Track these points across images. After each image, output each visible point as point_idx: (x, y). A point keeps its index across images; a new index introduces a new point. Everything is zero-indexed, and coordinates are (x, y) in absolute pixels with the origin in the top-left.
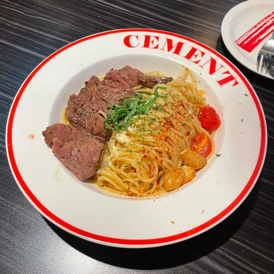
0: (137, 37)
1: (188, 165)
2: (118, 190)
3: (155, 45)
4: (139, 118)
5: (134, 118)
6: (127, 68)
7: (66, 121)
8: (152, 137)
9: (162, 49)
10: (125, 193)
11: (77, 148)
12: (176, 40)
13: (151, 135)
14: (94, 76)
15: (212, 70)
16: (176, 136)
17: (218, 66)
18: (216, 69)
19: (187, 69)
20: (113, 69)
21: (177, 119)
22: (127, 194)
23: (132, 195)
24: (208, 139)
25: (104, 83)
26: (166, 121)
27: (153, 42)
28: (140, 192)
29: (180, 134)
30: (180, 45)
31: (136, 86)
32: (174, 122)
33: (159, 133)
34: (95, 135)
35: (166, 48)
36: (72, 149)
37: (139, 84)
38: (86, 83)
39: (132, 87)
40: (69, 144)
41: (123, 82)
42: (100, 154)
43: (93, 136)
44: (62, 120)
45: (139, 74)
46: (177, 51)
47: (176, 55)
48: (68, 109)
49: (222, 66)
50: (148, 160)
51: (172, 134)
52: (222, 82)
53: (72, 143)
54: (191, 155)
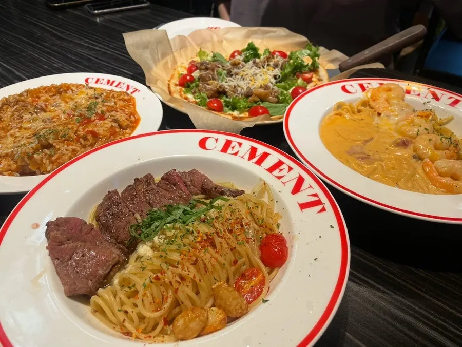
0: (217, 140)
1: (219, 307)
2: (111, 322)
3: (235, 151)
4: (174, 228)
5: (167, 226)
6: (193, 172)
7: (93, 220)
8: (179, 254)
9: (242, 156)
10: (118, 328)
11: (83, 252)
12: (261, 149)
13: (178, 250)
14: (150, 174)
15: (297, 189)
16: (213, 259)
17: (305, 185)
18: (302, 189)
19: (265, 184)
20: (175, 170)
21: (225, 238)
22: (120, 330)
23: (128, 334)
24: (264, 276)
25: (158, 185)
26: (208, 237)
27: (233, 148)
28: (137, 330)
29: (221, 259)
30: (265, 155)
31: (197, 194)
32: (218, 240)
33: (189, 250)
34: (119, 243)
35: (247, 156)
36: (74, 250)
37: (202, 193)
38: (136, 180)
39: (192, 193)
40: (75, 244)
41: (182, 186)
42: (111, 267)
43: (116, 244)
44: (88, 218)
45: (205, 180)
46: (259, 162)
47: (257, 166)
48: (101, 205)
49: (311, 187)
50: (161, 285)
51: (207, 256)
52: (303, 206)
53: (79, 244)
54: (225, 291)
